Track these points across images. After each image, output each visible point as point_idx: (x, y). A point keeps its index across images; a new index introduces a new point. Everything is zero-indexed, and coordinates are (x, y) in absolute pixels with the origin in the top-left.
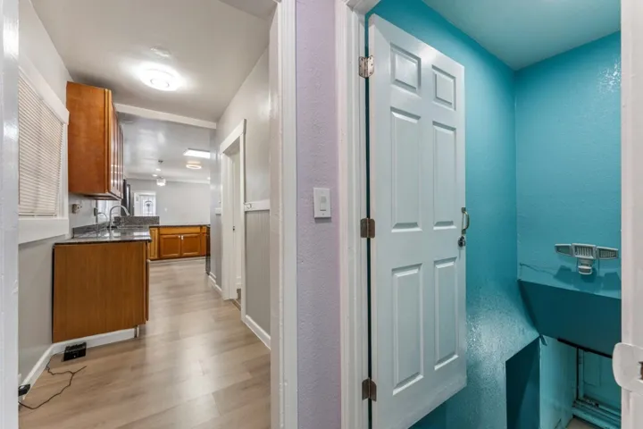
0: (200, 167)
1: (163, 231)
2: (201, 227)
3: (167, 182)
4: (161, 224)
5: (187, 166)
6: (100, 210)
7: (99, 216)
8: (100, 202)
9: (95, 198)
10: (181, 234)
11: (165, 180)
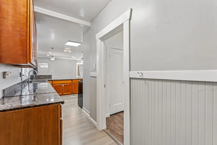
0: (70, 51)
1: (54, 82)
2: (72, 80)
3: (55, 59)
4: (52, 79)
5: (65, 51)
6: (23, 73)
7: (23, 77)
8: (23, 69)
9: (21, 66)
10: (62, 84)
11: (54, 58)
